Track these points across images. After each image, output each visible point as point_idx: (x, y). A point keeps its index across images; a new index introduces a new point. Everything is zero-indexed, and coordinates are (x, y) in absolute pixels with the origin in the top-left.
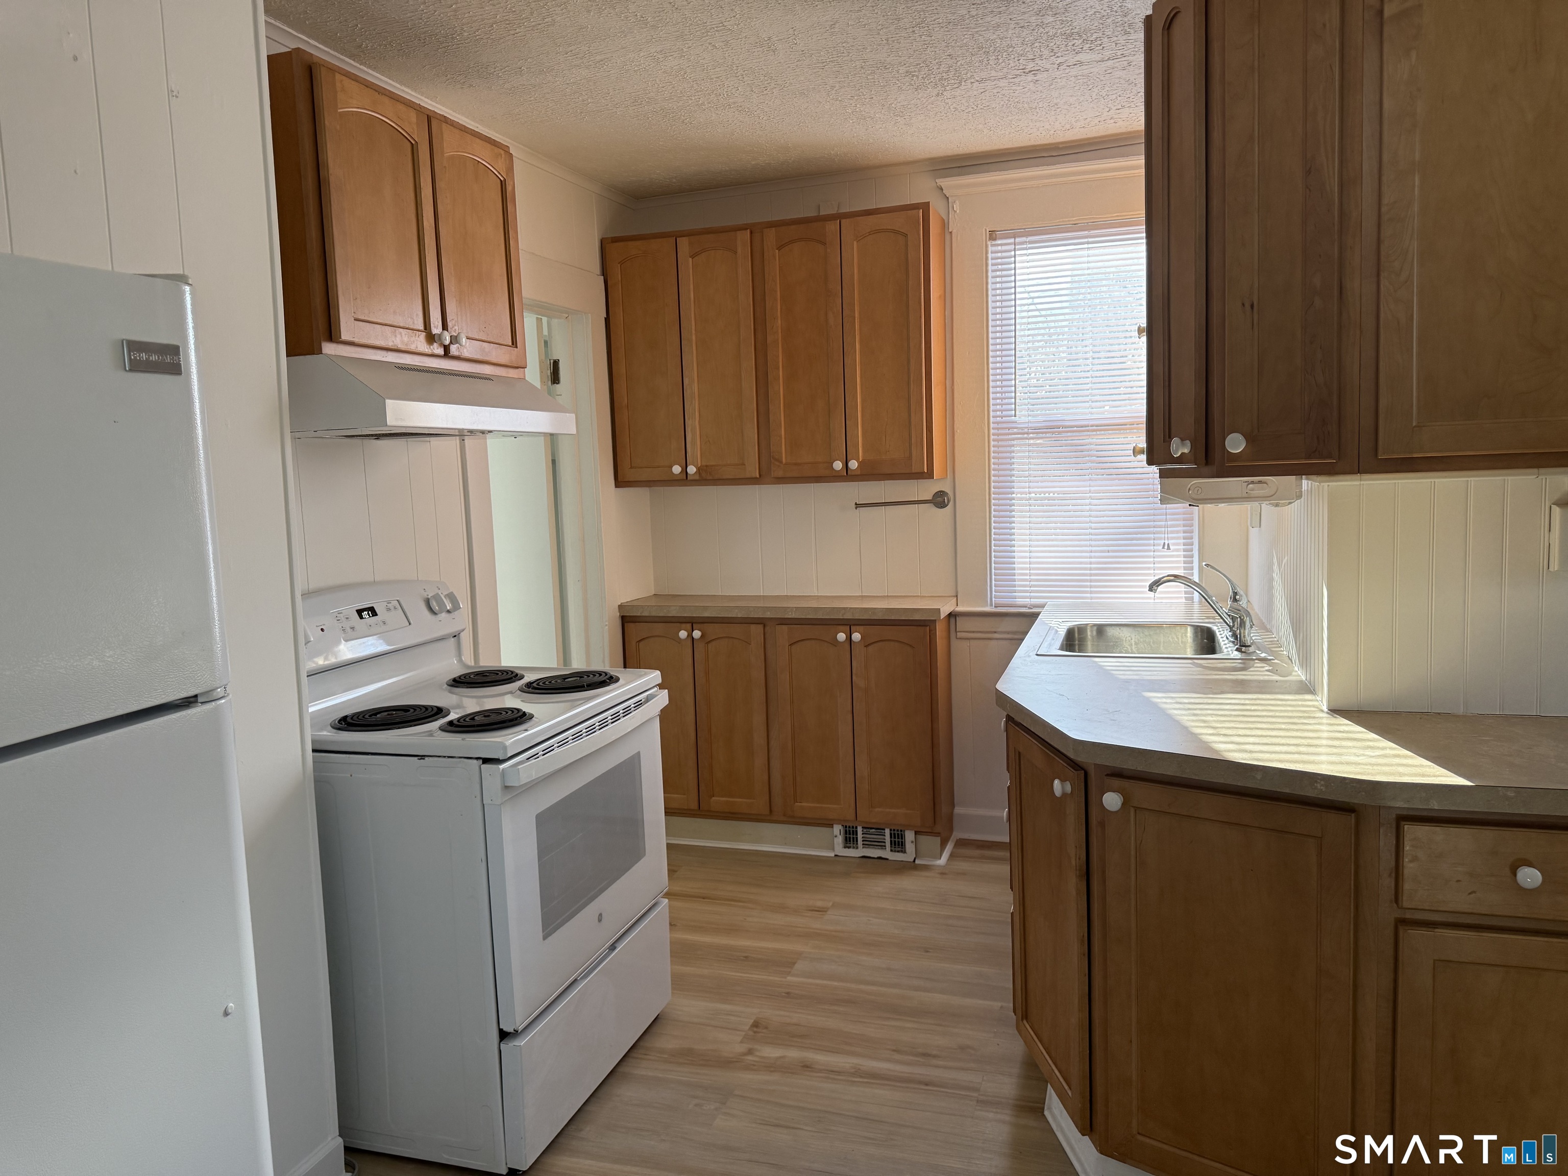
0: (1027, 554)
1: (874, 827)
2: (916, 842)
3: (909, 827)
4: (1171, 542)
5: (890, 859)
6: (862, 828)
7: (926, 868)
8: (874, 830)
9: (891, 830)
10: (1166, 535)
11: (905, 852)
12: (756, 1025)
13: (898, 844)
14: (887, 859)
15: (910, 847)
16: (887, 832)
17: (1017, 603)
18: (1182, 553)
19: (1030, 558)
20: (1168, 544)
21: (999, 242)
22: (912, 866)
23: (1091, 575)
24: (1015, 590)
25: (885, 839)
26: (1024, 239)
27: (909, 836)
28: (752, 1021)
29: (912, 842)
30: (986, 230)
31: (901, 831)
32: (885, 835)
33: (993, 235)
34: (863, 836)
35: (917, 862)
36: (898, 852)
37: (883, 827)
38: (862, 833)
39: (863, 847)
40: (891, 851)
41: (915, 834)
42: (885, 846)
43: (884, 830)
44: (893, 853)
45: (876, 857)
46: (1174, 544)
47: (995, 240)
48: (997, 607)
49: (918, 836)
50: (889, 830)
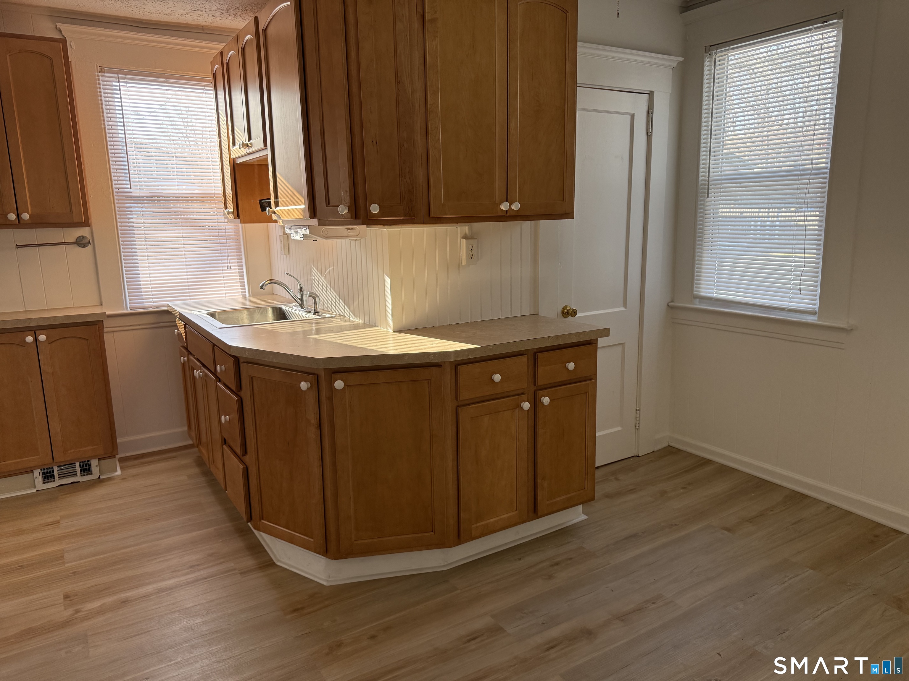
0: (148, 275)
1: (67, 464)
2: (99, 465)
3: (94, 457)
4: (231, 265)
5: (81, 481)
6: (57, 467)
7: (109, 479)
8: (67, 466)
9: (80, 463)
10: (228, 261)
11: (91, 474)
12: (66, 597)
13: (86, 469)
14: (79, 482)
15: (95, 470)
16: (77, 465)
17: (145, 306)
18: (238, 271)
19: (150, 278)
20: (230, 266)
21: (106, 75)
22: (99, 481)
23: (188, 286)
24: (143, 298)
25: (76, 470)
26: (124, 76)
27: (94, 463)
28: (62, 596)
29: (97, 466)
30: (97, 65)
31: (88, 461)
32: (76, 467)
33: (102, 69)
34: (58, 472)
35: (101, 477)
36: (87, 475)
37: (74, 462)
38: (57, 470)
39: (59, 479)
40: (81, 476)
41: (98, 460)
42: (76, 474)
43: (75, 463)
44: (83, 477)
45: (70, 483)
46: (233, 266)
47: (104, 73)
48: (132, 309)
49: (100, 461)
50: (78, 463)
